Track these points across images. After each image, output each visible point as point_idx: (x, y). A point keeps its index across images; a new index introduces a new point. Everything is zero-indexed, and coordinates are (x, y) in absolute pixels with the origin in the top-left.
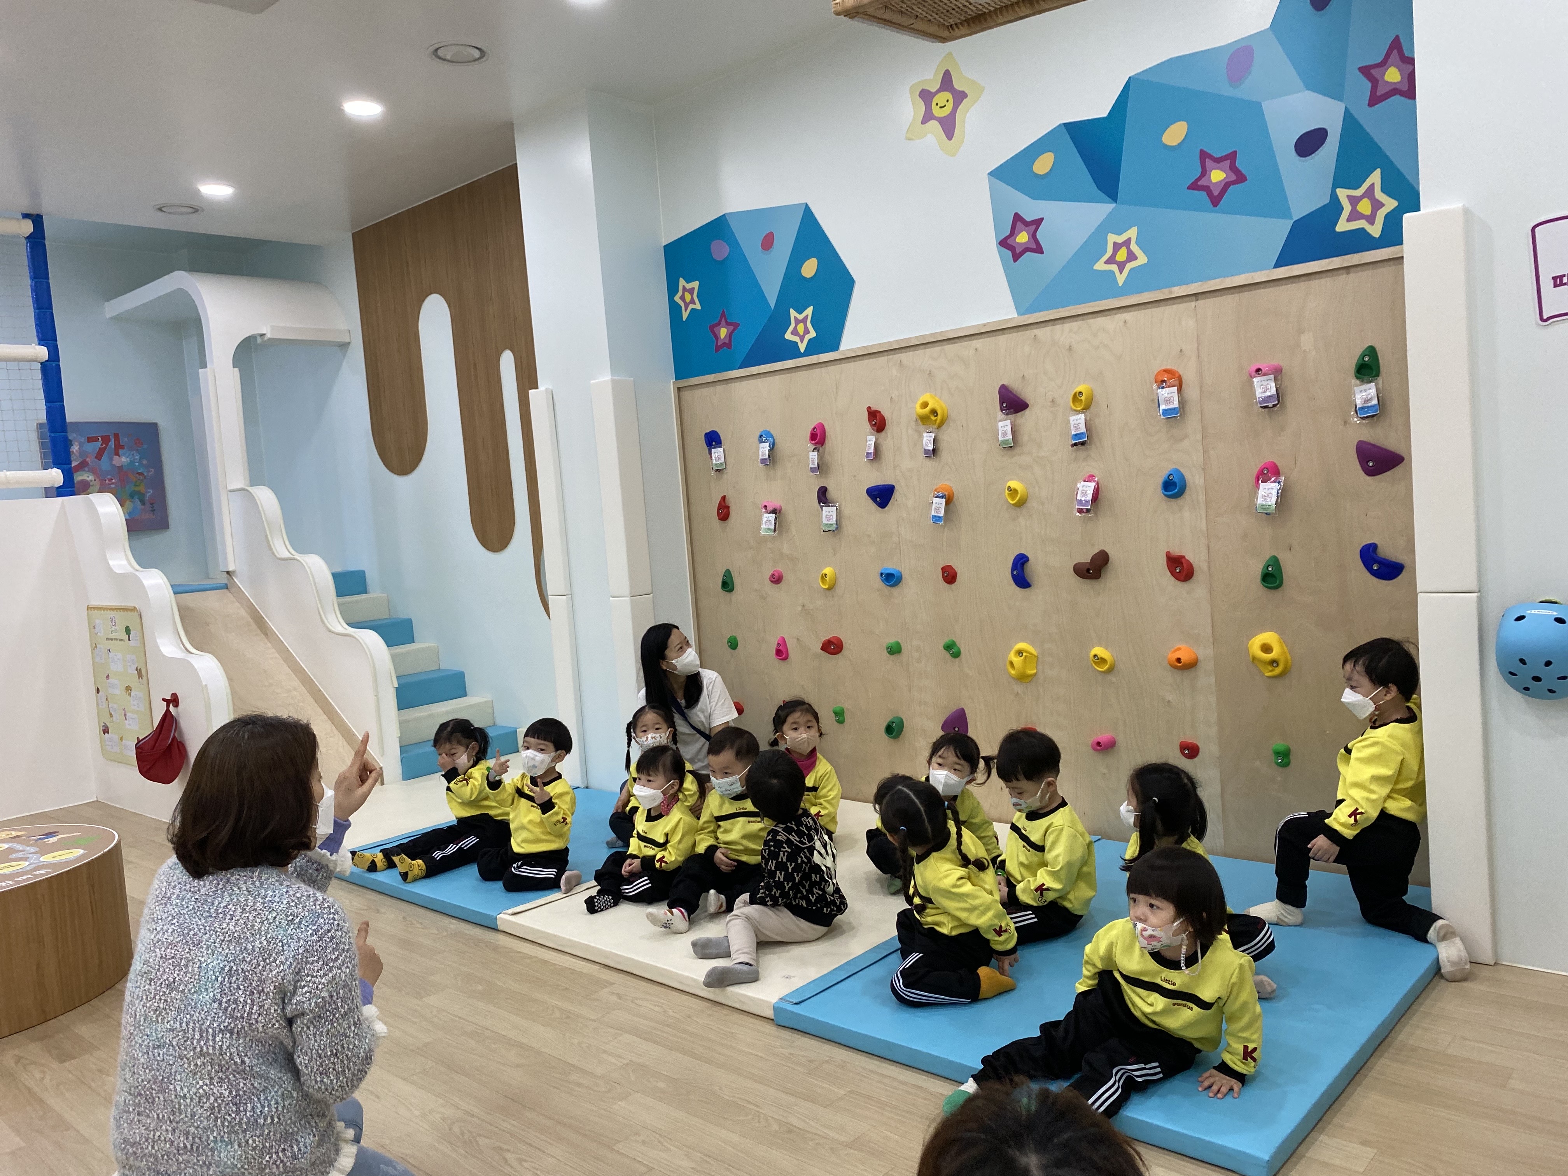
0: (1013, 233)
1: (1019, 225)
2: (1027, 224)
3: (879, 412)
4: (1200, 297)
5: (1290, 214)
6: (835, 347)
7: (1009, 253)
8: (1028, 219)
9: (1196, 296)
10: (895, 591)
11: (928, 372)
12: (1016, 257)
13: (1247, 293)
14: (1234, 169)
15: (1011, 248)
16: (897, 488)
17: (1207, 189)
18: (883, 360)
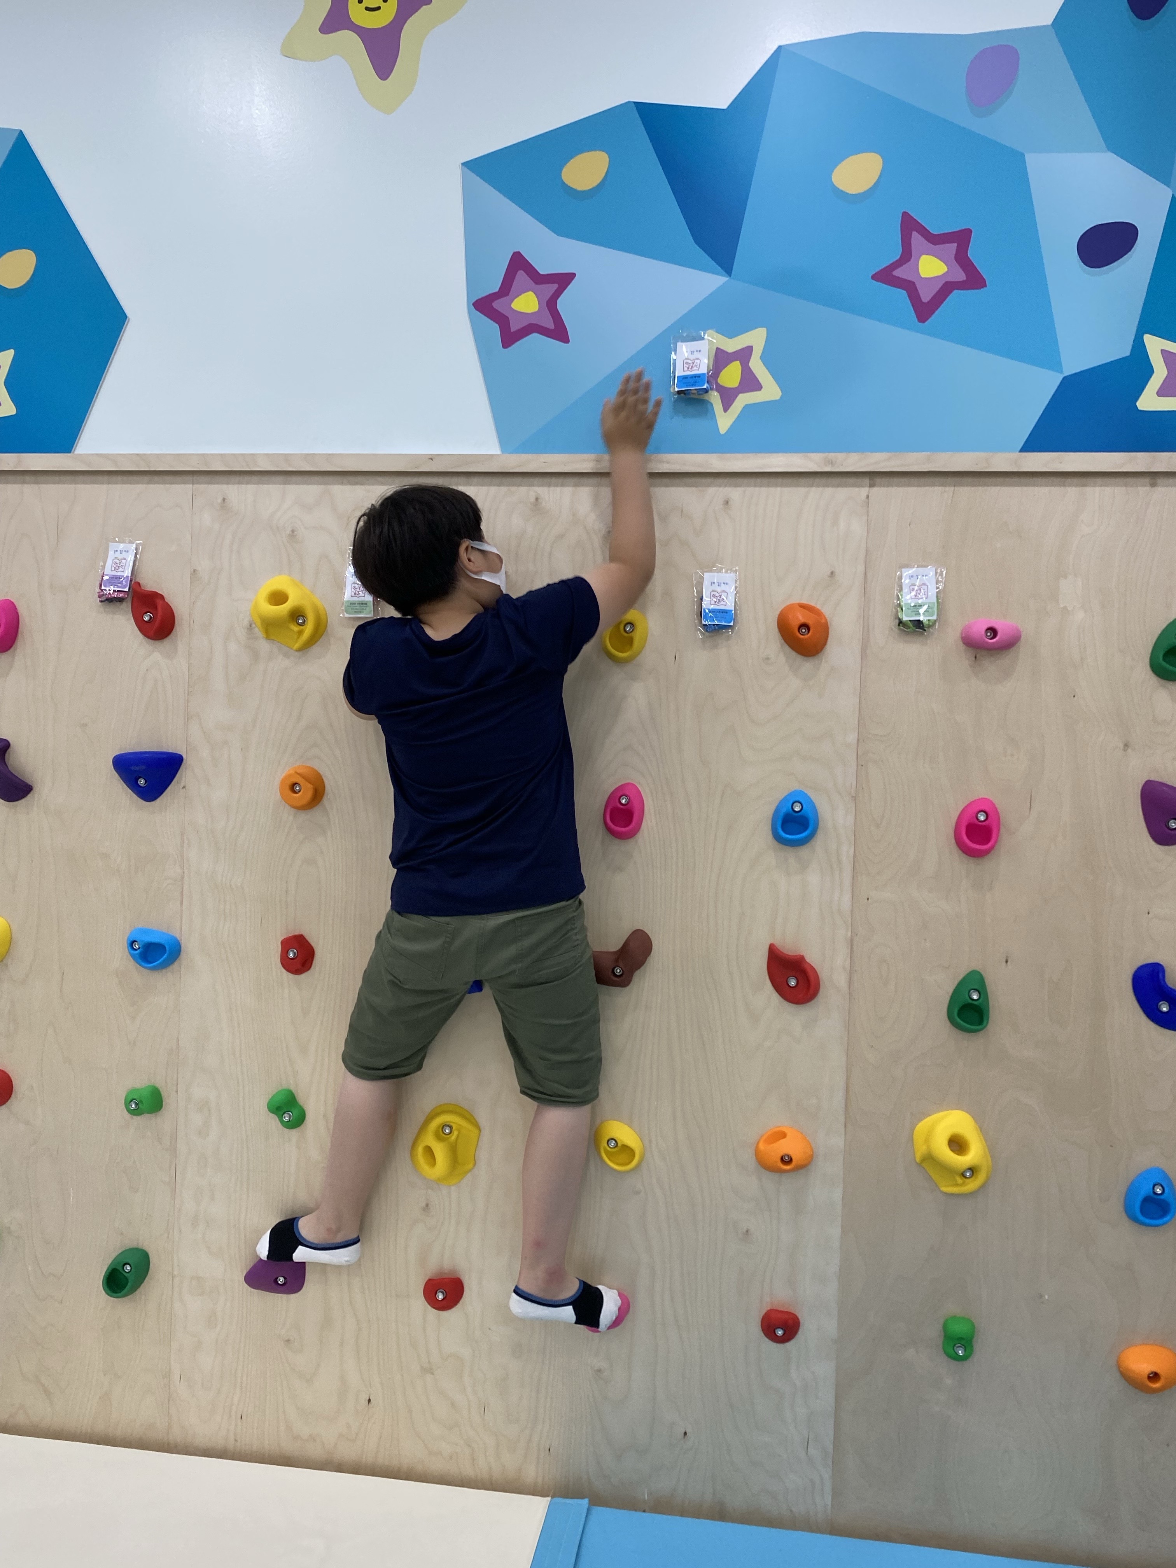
0: (507, 289)
1: (521, 276)
2: (538, 279)
3: (162, 597)
4: (878, 480)
5: (1059, 364)
6: (66, 444)
7: (494, 329)
8: (542, 271)
9: (873, 477)
10: (161, 980)
11: (288, 532)
12: (509, 338)
13: (968, 488)
14: (962, 259)
15: (501, 319)
16: (188, 760)
17: (910, 287)
18: (181, 490)
